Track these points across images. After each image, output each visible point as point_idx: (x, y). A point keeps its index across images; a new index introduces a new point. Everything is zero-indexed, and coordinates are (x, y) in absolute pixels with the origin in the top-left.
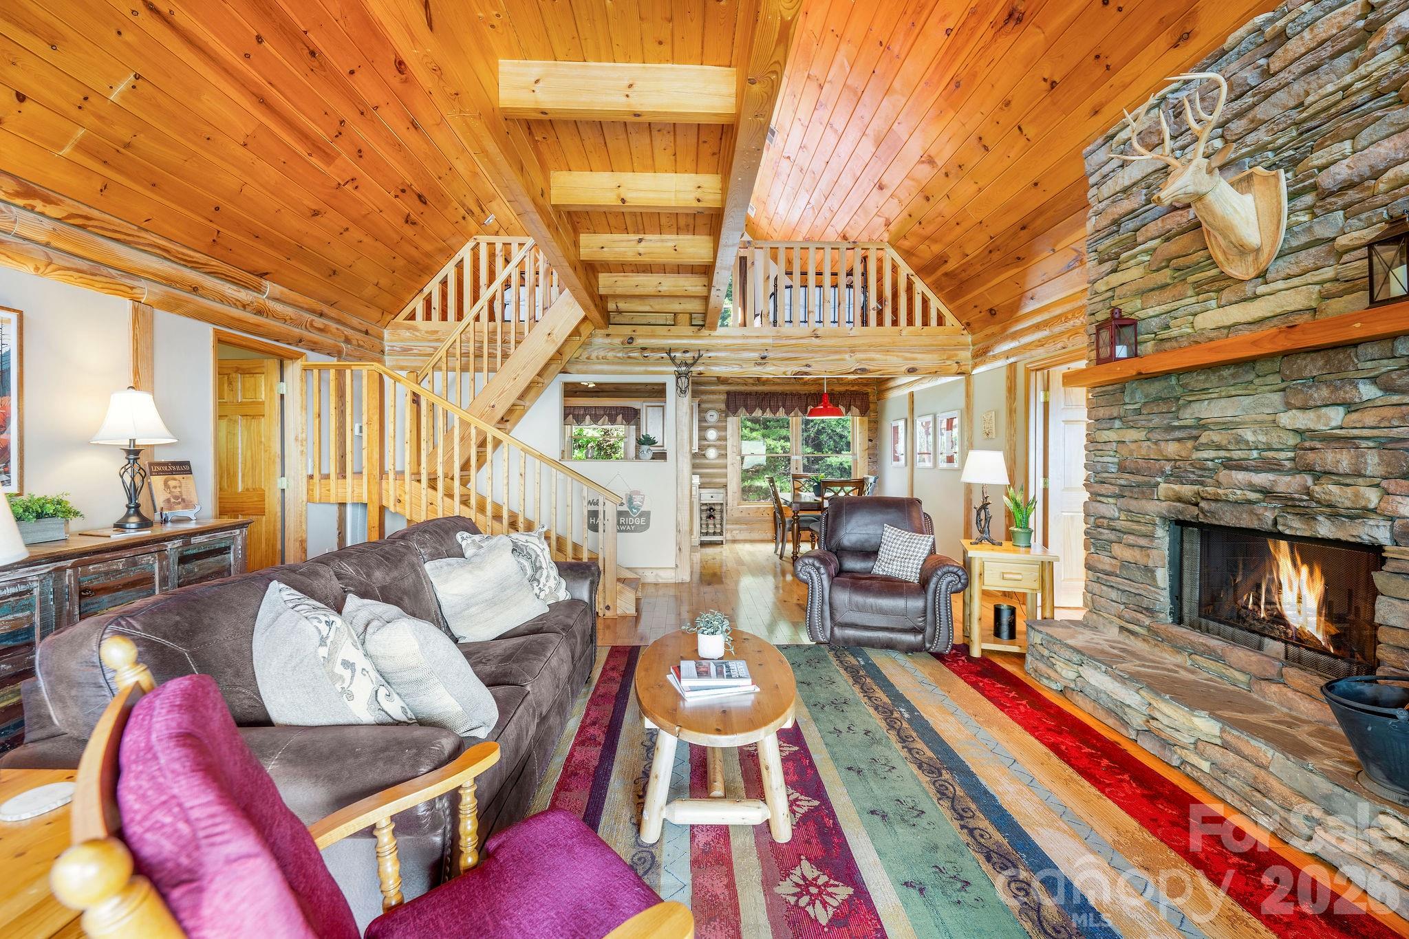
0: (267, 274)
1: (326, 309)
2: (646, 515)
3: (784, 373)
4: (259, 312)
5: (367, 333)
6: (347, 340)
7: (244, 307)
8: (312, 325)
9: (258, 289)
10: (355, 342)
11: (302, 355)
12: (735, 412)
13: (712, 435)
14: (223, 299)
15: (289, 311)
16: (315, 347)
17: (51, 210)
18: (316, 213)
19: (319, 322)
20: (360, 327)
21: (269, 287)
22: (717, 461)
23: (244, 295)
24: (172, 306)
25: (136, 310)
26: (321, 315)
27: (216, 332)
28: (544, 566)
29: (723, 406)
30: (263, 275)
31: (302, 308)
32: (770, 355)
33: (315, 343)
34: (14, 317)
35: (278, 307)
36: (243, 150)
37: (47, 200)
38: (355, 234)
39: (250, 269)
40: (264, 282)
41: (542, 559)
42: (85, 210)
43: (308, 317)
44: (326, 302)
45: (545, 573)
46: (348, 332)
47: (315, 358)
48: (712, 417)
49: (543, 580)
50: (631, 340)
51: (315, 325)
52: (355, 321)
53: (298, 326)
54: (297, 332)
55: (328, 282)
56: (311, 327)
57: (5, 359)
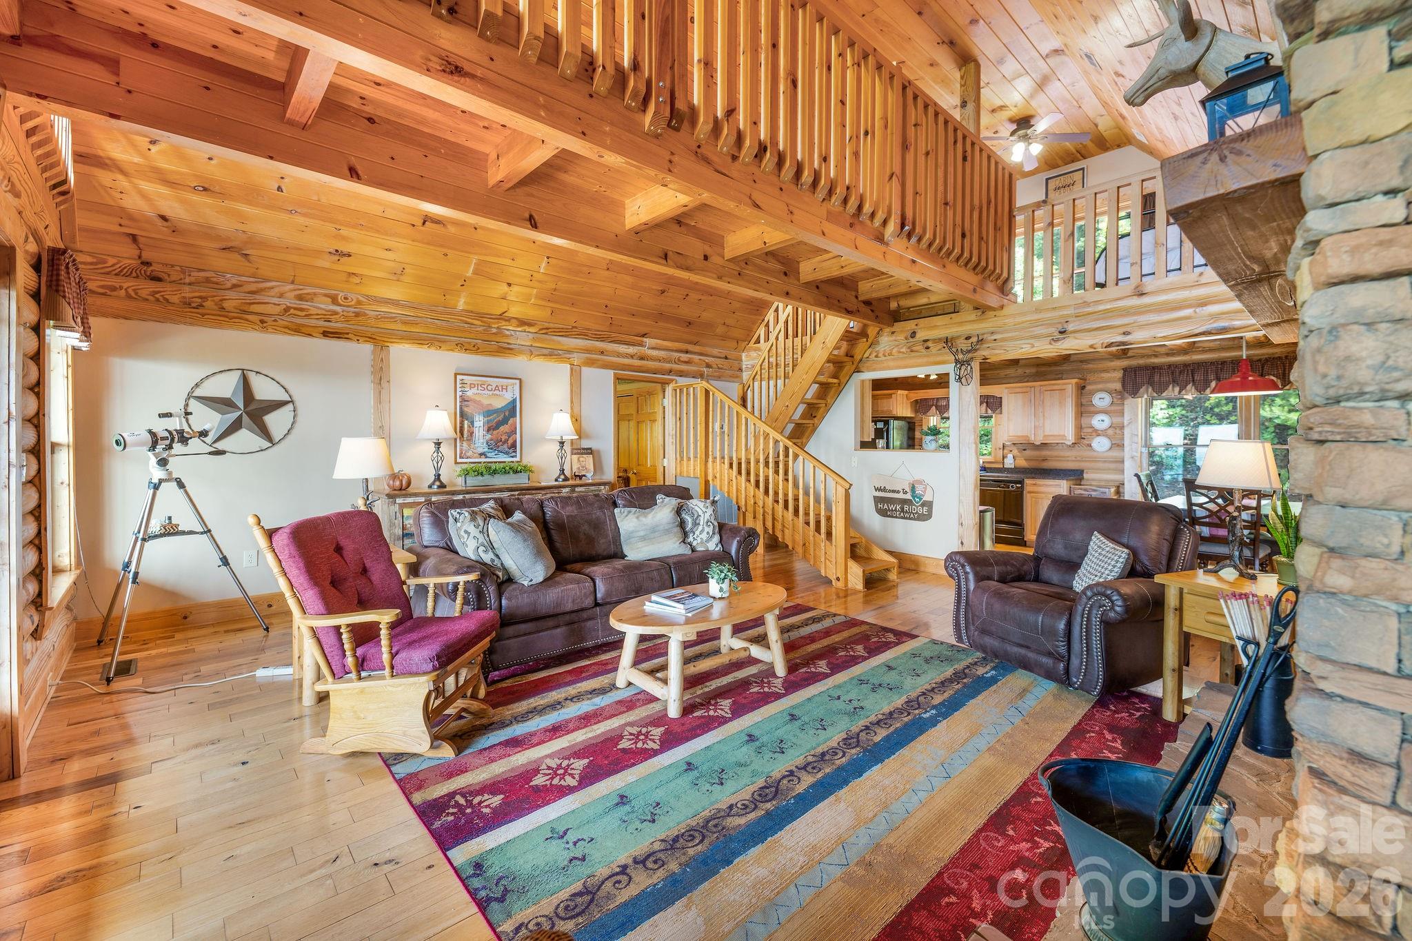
0: (646, 334)
1: (690, 347)
2: (929, 505)
3: (1091, 346)
4: (642, 358)
5: (726, 358)
6: (708, 366)
7: (632, 357)
8: (679, 360)
9: (641, 345)
10: (715, 366)
11: (672, 380)
12: (1135, 393)
13: (1100, 422)
14: (619, 355)
15: (662, 354)
16: (681, 374)
17: (532, 329)
18: (663, 292)
19: (684, 357)
20: (719, 355)
21: (648, 341)
22: (1110, 454)
23: (631, 350)
24: (591, 363)
25: (572, 369)
26: (687, 352)
27: (615, 374)
28: (701, 523)
29: (1118, 386)
30: (644, 336)
31: (672, 351)
32: (1070, 327)
33: (683, 371)
34: (518, 382)
35: (655, 353)
36: (607, 272)
37: (530, 325)
38: (694, 296)
39: (636, 333)
40: (645, 339)
41: (702, 518)
42: (549, 325)
43: (677, 355)
44: (690, 343)
45: (700, 528)
46: (708, 360)
47: (682, 381)
48: (1101, 400)
49: (697, 533)
50: (913, 334)
51: (682, 359)
52: (715, 351)
53: (669, 362)
54: (668, 366)
55: (687, 330)
56: (679, 361)
57: (514, 401)
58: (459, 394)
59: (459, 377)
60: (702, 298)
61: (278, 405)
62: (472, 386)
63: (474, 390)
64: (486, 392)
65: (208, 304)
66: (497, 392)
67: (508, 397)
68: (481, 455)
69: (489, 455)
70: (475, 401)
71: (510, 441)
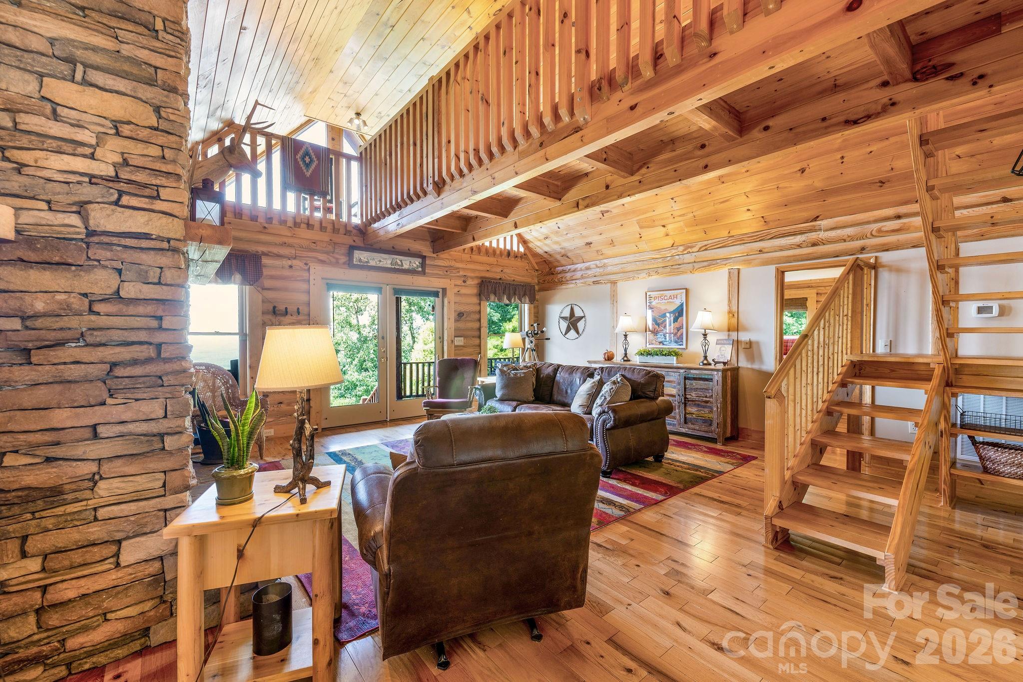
0: (818, 217)
1: (903, 210)
4: (814, 244)
7: (799, 246)
8: (879, 231)
9: (812, 230)
14: (781, 248)
15: (849, 231)
17: (694, 250)
19: (893, 225)
21: (823, 223)
23: (798, 239)
24: (748, 264)
25: (729, 271)
26: (899, 217)
27: (776, 268)
30: (816, 218)
31: (868, 223)
33: (884, 245)
34: (685, 291)
35: (837, 233)
37: (691, 247)
39: (802, 221)
40: (818, 223)
42: (706, 243)
43: (875, 226)
51: (884, 229)
53: (863, 237)
54: (858, 244)
55: (883, 191)
56: (881, 233)
57: (682, 305)
58: (648, 304)
59: (648, 294)
60: (873, 148)
61: (581, 318)
62: (655, 298)
63: (657, 301)
64: (664, 301)
65: (563, 279)
66: (670, 300)
67: (678, 302)
68: (660, 343)
69: (665, 343)
70: (657, 308)
71: (679, 334)
